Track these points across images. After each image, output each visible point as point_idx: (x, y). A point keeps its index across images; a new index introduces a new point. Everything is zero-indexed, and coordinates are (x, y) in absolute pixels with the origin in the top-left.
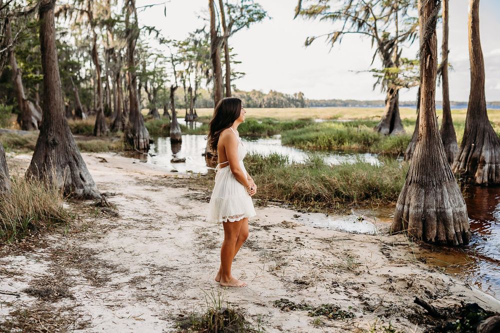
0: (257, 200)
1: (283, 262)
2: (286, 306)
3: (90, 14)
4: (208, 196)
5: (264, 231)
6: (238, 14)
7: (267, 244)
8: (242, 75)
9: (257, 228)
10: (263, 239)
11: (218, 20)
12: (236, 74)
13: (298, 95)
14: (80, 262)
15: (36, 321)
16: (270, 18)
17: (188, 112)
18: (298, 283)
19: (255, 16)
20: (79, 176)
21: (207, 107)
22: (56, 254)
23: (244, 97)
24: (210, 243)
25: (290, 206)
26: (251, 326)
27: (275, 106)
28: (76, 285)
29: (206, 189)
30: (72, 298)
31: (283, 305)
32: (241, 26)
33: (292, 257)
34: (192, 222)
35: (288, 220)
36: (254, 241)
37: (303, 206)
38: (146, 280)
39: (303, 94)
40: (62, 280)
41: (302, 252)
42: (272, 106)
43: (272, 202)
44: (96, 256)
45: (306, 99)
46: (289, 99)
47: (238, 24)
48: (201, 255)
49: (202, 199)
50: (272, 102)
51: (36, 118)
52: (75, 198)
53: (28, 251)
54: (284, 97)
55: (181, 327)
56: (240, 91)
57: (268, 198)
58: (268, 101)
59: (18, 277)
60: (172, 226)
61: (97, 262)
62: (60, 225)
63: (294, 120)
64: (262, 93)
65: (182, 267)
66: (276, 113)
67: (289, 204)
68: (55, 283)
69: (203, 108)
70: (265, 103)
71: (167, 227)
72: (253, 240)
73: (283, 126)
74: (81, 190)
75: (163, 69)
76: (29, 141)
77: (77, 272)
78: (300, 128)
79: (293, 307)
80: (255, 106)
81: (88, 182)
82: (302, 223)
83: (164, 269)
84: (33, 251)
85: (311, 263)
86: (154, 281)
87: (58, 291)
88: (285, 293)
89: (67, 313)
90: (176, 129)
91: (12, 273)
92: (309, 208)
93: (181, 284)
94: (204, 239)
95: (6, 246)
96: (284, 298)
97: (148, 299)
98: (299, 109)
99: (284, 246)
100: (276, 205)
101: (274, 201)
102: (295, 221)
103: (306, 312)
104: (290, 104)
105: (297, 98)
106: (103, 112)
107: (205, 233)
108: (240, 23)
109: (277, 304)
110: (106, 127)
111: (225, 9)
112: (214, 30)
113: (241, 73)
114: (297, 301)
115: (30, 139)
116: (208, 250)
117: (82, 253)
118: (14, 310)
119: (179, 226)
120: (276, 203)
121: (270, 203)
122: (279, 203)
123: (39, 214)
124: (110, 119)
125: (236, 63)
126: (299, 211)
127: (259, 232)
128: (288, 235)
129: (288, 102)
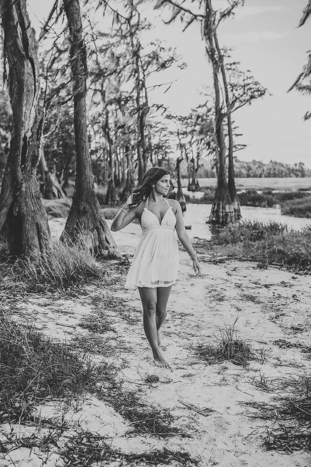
0: (258, 263)
1: (282, 313)
2: (282, 344)
3: (103, 93)
4: (214, 259)
5: (265, 289)
6: (241, 92)
7: (268, 299)
8: (243, 147)
9: (259, 286)
10: (264, 295)
11: (222, 98)
12: (238, 147)
13: (298, 165)
14: (115, 307)
15: (92, 345)
16: (271, 95)
17: (191, 182)
18: (293, 329)
19: (256, 93)
20: (104, 239)
21: (208, 177)
22: (95, 300)
23: (245, 168)
24: (219, 297)
25: (288, 269)
26: (255, 356)
27: (275, 176)
28: (115, 323)
29: (213, 253)
30: (115, 332)
31: (281, 344)
32: (243, 103)
33: (290, 310)
34: (201, 280)
35: (286, 281)
36: (256, 297)
37: (300, 270)
38: (169, 322)
39: (303, 164)
40: (103, 319)
41: (298, 306)
42: (271, 176)
43: (272, 266)
44: (126, 303)
45: (307, 169)
46: (289, 169)
47: (241, 101)
48: (211, 305)
49: (209, 261)
50: (272, 172)
51: (57, 188)
52: (102, 258)
53: (74, 297)
54: (284, 167)
55: (200, 354)
56: (240, 162)
57: (268, 262)
58: (268, 171)
59: (71, 315)
60: (185, 282)
61: (128, 308)
62: (94, 279)
63: (294, 190)
64: (262, 163)
65: (198, 313)
66: (276, 183)
67: (288, 268)
68: (99, 320)
69: (204, 178)
70: (265, 173)
71: (182, 283)
72: (255, 295)
73: (282, 196)
74: (107, 251)
75: (167, 142)
76: (52, 209)
77: (114, 314)
78: (299, 198)
79: (289, 346)
80: (255, 176)
81: (112, 245)
82: (299, 283)
83: (183, 315)
84: (78, 298)
85: (306, 314)
86: (176, 323)
87: (103, 326)
88: (283, 336)
89: (112, 341)
90: (181, 198)
91: (66, 312)
92: (306, 271)
93: (197, 326)
94: (214, 293)
95: (56, 293)
96: (281, 339)
97: (172, 335)
98: (299, 179)
99: (282, 301)
100: (276, 268)
101: (273, 265)
102: (292, 282)
103: (300, 350)
104: (290, 174)
105: (297, 168)
106: (113, 182)
107: (214, 289)
108: (242, 100)
109: (276, 343)
110: (117, 196)
111: (229, 86)
112: (218, 107)
113: (242, 145)
114: (293, 341)
115: (53, 207)
116: (217, 302)
117: (115, 301)
118: (74, 337)
119: (191, 282)
120: (275, 266)
121: (270, 266)
122: (278, 267)
123: (78, 269)
124: (118, 188)
125: (237, 135)
126: (296, 274)
127: (261, 289)
128: (286, 292)
129: (288, 172)
